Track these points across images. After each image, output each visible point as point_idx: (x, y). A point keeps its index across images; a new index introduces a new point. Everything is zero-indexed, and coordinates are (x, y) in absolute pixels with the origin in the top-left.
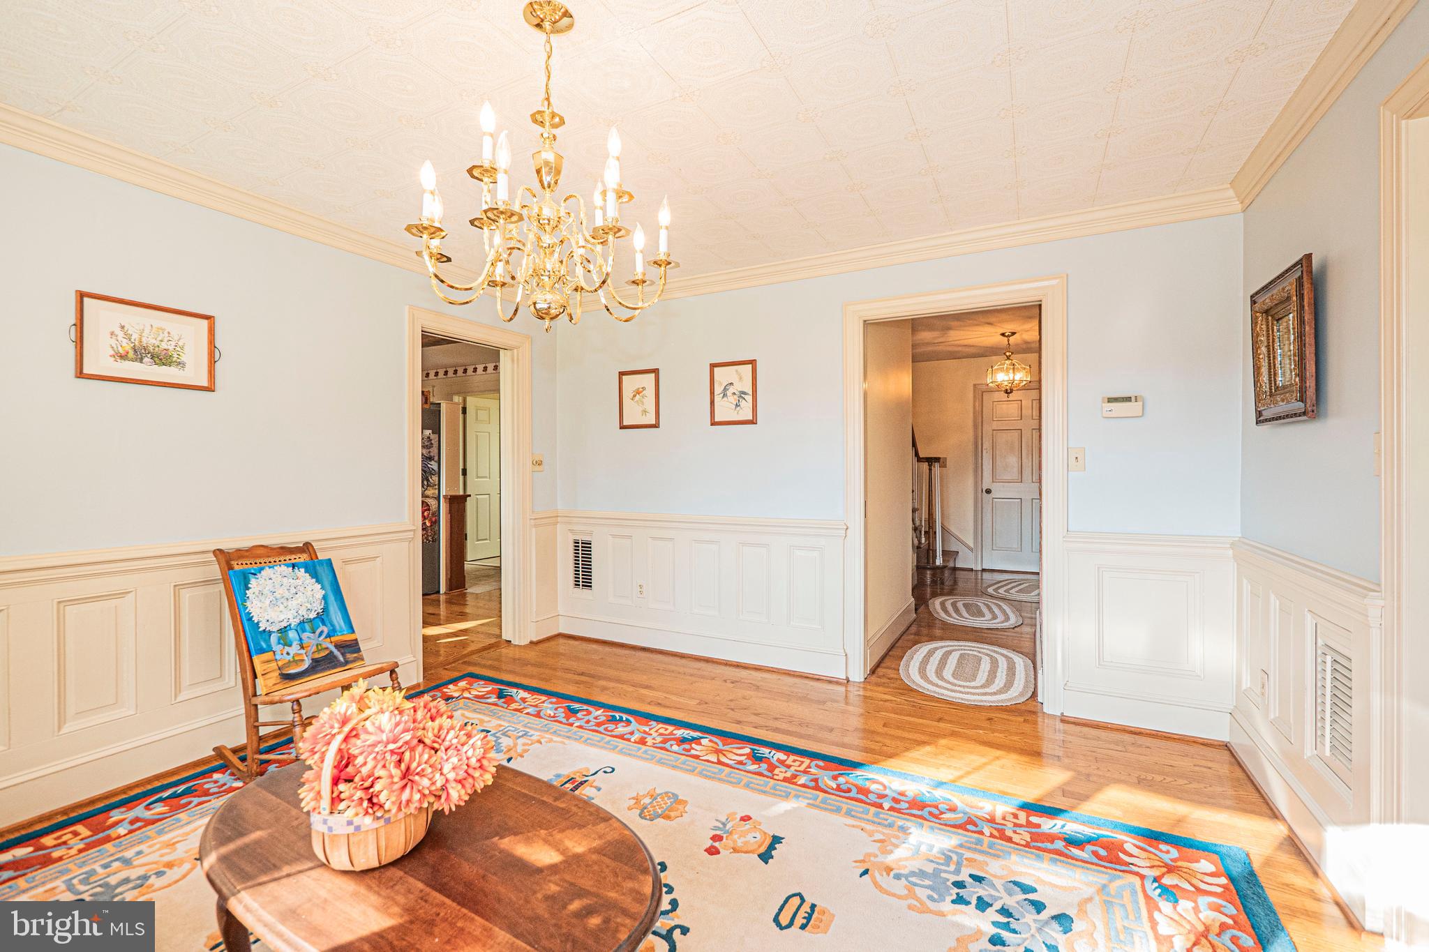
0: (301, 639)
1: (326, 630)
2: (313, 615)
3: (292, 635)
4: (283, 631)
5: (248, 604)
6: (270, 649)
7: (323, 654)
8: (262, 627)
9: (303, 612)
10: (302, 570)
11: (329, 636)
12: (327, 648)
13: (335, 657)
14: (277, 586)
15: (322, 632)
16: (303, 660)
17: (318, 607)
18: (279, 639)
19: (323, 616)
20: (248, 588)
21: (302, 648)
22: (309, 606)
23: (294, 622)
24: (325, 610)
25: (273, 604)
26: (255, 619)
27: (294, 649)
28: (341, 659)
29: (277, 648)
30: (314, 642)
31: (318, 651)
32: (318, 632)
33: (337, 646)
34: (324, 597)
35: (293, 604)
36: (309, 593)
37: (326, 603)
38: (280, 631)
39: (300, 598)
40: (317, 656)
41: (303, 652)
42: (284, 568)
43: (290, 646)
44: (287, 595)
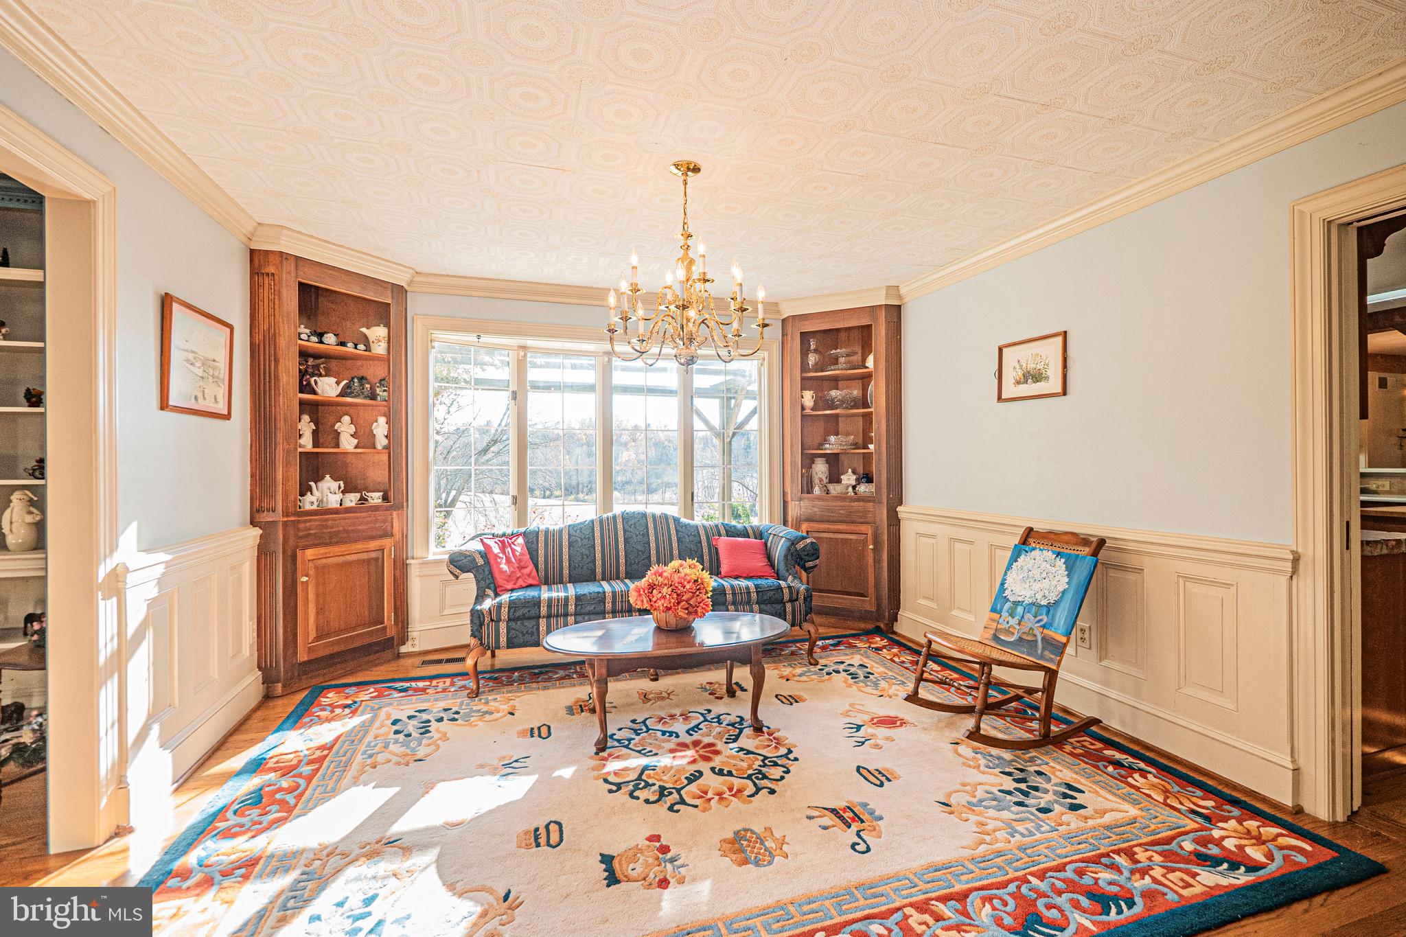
0: (1023, 617)
1: (1045, 619)
2: (1044, 602)
3: (1020, 610)
4: (1017, 603)
5: (1009, 573)
6: (1000, 612)
7: (1030, 638)
8: (1007, 593)
9: (1039, 596)
10: (1063, 560)
11: (1044, 627)
12: (1035, 636)
13: (1036, 646)
14: (1036, 567)
15: (1041, 620)
16: (1013, 634)
17: (1053, 597)
18: (1011, 608)
19: (1050, 608)
20: (1016, 561)
21: (1019, 624)
22: (1047, 593)
23: (1028, 601)
24: (1057, 603)
25: (1023, 580)
26: (1006, 586)
27: (1013, 622)
28: (1039, 652)
29: (1005, 614)
30: (1030, 625)
31: (1028, 634)
32: (1038, 618)
33: (1043, 639)
34: (1064, 592)
35: (1037, 586)
36: (1054, 583)
37: (1062, 597)
38: (1014, 602)
39: (1046, 584)
40: (1024, 637)
41: (1018, 627)
42: (1050, 553)
43: (1013, 617)
44: (1038, 577)
